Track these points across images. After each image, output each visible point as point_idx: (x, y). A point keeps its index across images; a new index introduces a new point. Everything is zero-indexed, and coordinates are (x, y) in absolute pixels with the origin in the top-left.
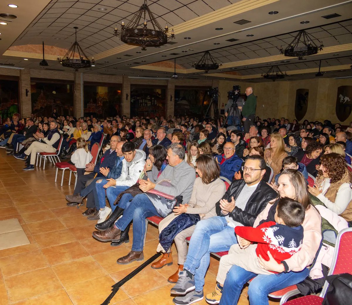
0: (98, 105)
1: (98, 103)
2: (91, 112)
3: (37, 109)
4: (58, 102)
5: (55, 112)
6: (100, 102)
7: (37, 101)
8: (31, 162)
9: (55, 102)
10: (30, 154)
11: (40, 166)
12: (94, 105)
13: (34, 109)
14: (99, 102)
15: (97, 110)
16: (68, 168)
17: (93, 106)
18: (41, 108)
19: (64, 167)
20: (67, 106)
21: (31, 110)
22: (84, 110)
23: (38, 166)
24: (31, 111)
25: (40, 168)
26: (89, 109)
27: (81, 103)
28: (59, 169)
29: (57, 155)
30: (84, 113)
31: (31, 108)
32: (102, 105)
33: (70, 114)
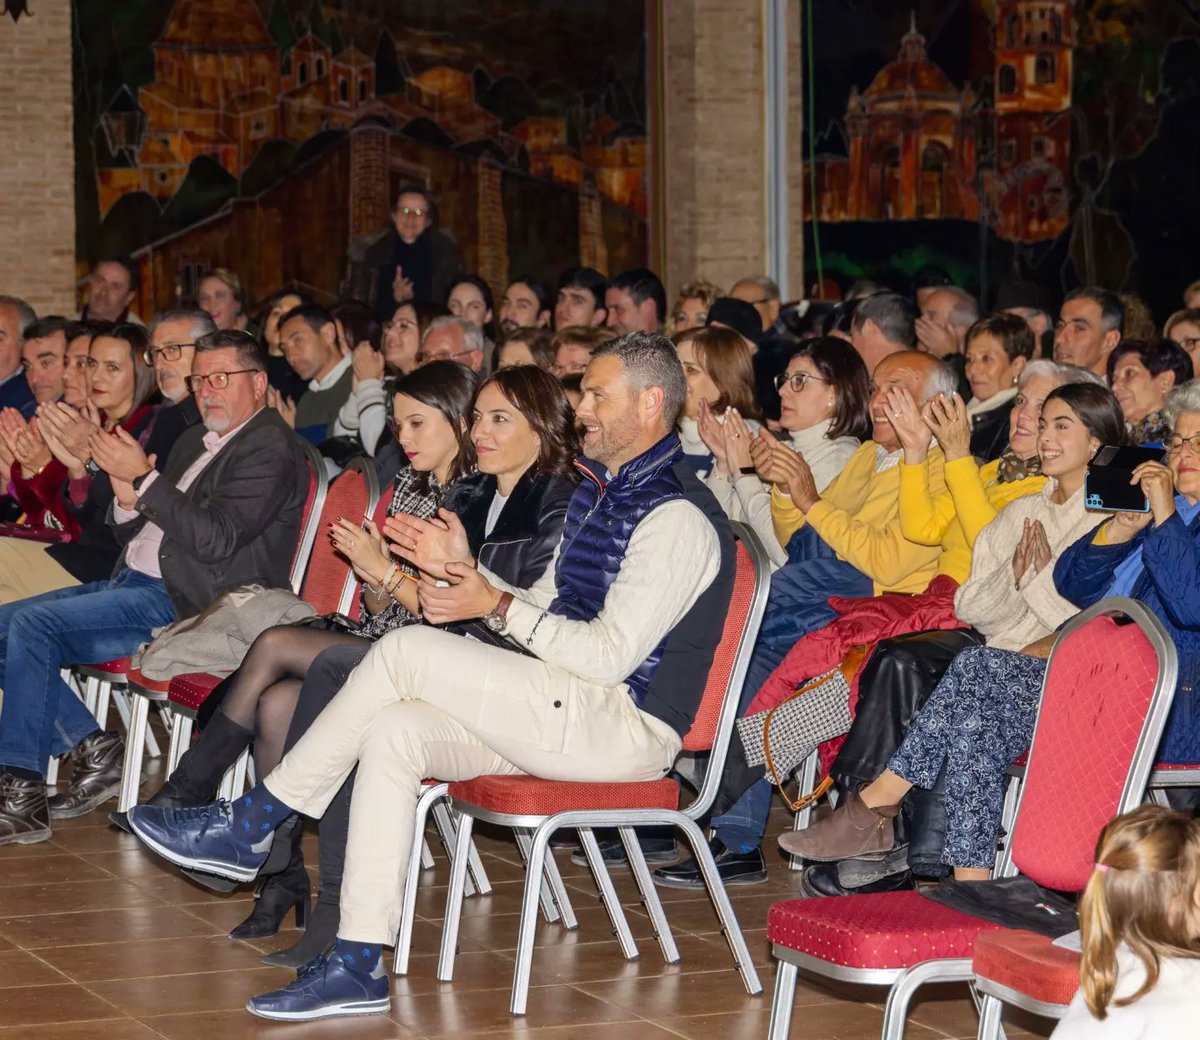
0: (1003, 106)
1: (1011, 83)
2: (908, 214)
3: (142, 197)
4: (432, 83)
5: (421, 224)
6: (1030, 63)
7: (146, 72)
8: (345, 904)
9: (388, 78)
10: (341, 803)
11: (446, 971)
12: (954, 108)
13: (101, 188)
14: (1020, 56)
15: (997, 185)
16: (959, 969)
17: (935, 118)
18: (205, 170)
19: (907, 962)
20: (562, 138)
21: (68, 213)
22: (812, 190)
23: (412, 963)
24: (61, 220)
25: (448, 999)
26: (875, 172)
27: (759, 91)
28: (805, 978)
29: (685, 820)
30: (807, 227)
31: (68, 185)
32: (1066, 102)
33: (595, 253)
